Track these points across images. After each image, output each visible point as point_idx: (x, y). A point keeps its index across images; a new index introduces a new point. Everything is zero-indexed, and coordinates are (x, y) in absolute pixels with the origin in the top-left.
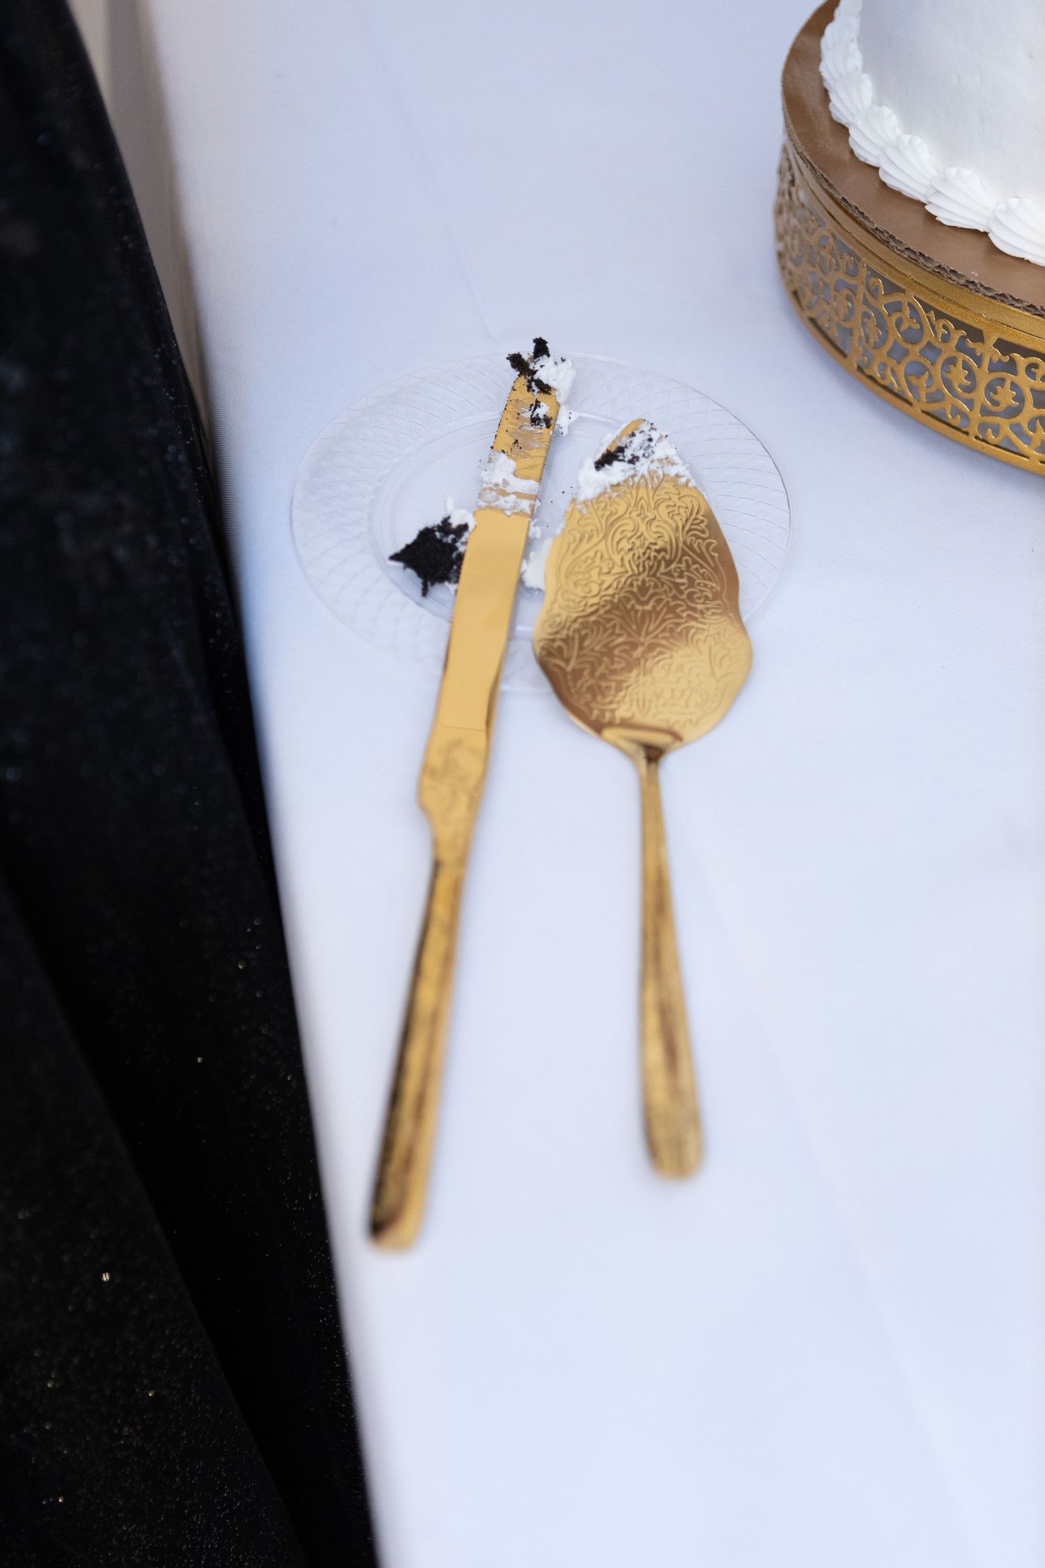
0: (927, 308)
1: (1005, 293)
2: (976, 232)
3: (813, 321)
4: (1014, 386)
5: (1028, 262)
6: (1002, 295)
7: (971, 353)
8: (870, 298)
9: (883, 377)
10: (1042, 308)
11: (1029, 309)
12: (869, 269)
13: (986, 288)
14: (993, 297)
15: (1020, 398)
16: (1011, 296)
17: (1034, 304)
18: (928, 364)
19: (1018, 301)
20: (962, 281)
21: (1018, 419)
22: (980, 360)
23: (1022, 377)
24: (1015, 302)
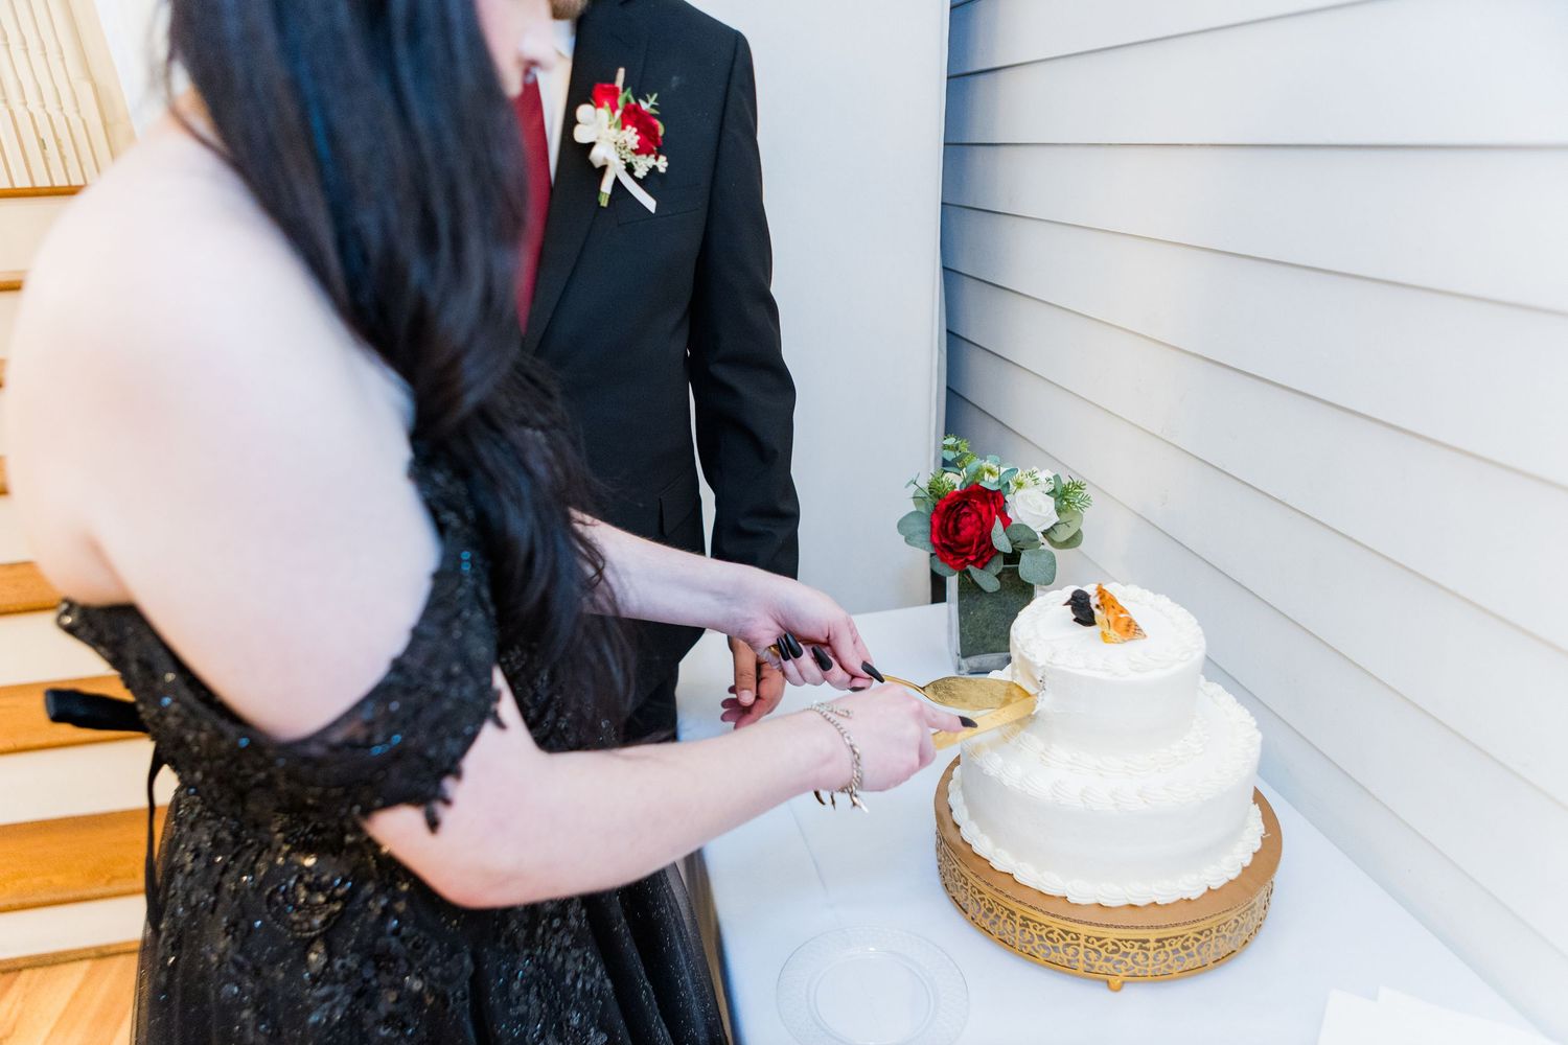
2: (1008, 873)
6: (1020, 901)
11: (1030, 907)
13: (1014, 898)
14: (1017, 902)
16: (1023, 902)
20: (1005, 895)
22: (1015, 922)
23: (1032, 930)
24: (1025, 904)
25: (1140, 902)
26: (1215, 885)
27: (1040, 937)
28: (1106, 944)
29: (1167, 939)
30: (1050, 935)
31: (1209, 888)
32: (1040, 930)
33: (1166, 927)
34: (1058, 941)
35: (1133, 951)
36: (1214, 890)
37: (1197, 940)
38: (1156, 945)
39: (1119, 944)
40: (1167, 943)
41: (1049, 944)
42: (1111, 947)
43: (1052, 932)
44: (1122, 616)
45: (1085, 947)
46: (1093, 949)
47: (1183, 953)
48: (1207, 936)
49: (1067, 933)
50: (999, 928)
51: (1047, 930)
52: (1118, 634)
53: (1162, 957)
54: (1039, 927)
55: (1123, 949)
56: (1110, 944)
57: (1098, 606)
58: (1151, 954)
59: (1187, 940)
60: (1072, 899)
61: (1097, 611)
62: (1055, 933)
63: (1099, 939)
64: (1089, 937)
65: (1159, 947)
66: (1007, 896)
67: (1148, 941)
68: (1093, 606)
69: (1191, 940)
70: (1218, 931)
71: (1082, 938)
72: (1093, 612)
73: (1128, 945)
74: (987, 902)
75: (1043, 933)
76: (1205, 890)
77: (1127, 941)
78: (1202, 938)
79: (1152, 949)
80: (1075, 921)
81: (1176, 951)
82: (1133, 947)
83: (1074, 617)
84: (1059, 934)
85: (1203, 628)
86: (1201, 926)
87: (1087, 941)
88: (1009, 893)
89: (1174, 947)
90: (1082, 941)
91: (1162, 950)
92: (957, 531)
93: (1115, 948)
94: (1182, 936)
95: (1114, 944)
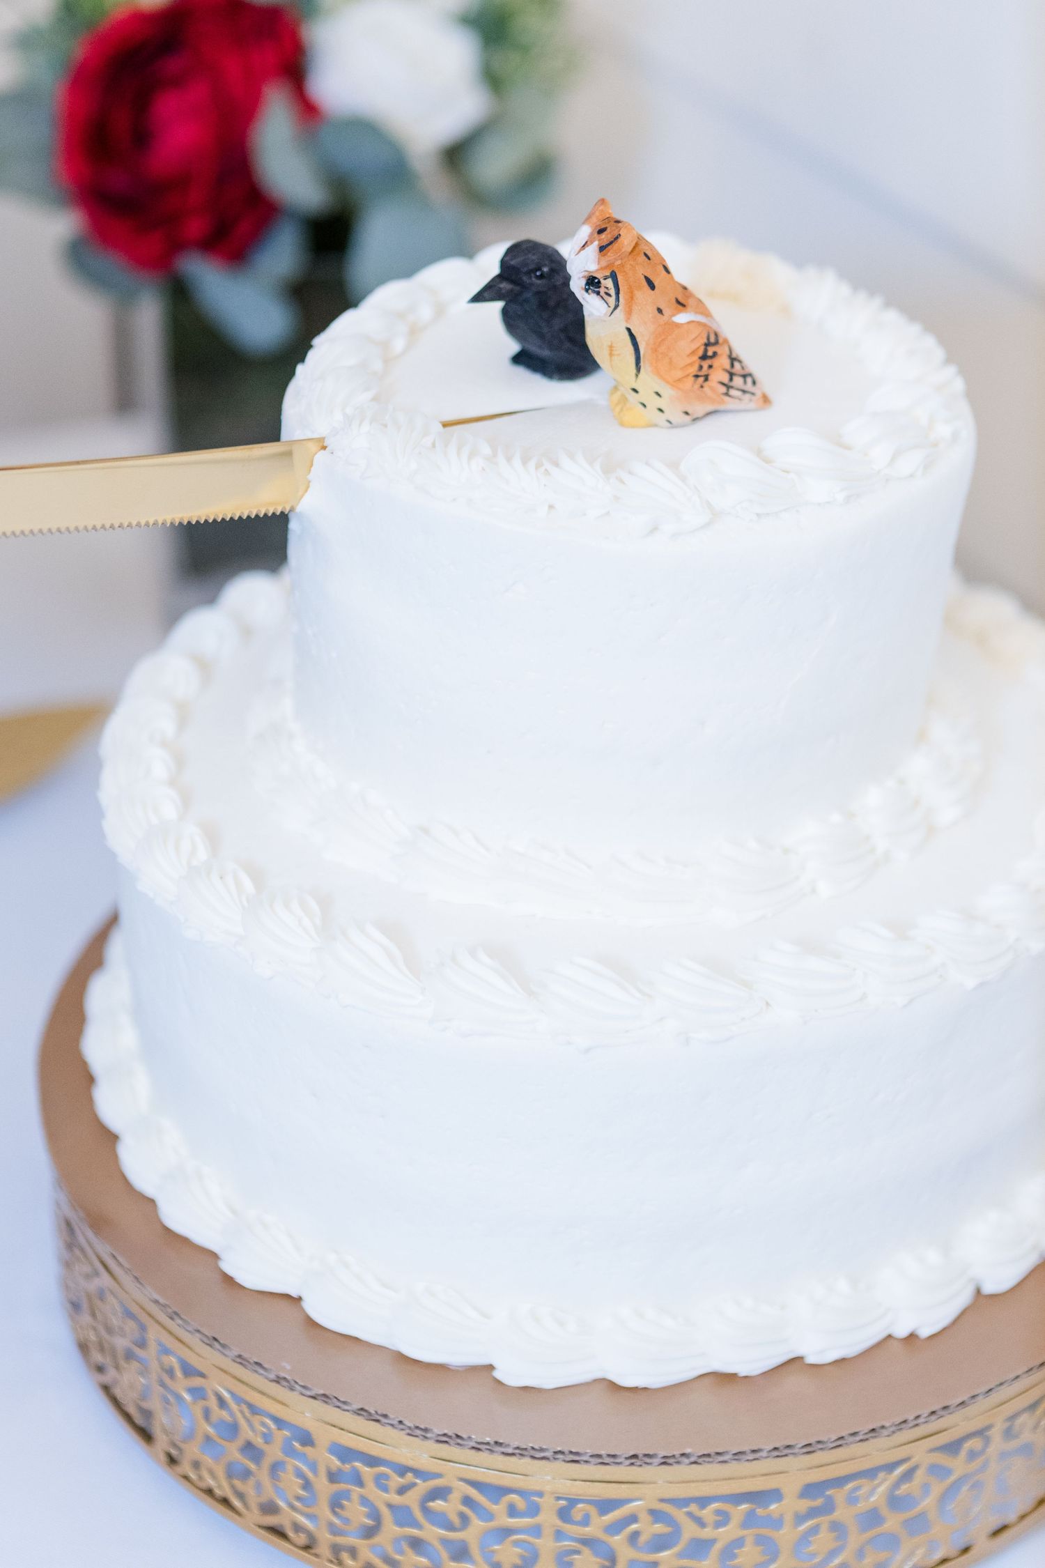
0: (239, 1400)
1: (327, 1393)
2: (287, 1297)
3: (106, 1389)
4: (364, 1501)
5: (356, 1339)
6: (324, 1395)
7: (303, 1457)
8: (167, 1381)
9: (200, 1478)
10: (376, 1412)
11: (359, 1412)
12: (160, 1344)
13: (304, 1387)
14: (314, 1397)
15: (376, 1517)
16: (336, 1398)
17: (367, 1408)
18: (252, 1466)
19: (344, 1403)
20: (272, 1376)
21: (377, 1540)
22: (314, 1467)
23: (371, 1491)
24: (341, 1404)
25: (749, 1363)
26: (999, 1279)
27: (402, 1515)
28: (633, 1518)
29: (839, 1482)
30: (438, 1504)
31: (978, 1292)
32: (402, 1491)
33: (840, 1442)
34: (464, 1519)
35: (726, 1533)
36: (993, 1297)
37: (936, 1470)
38: (804, 1505)
39: (679, 1514)
40: (839, 1495)
41: (431, 1532)
42: (650, 1529)
43: (440, 1493)
44: (682, 318)
45: (559, 1535)
46: (587, 1542)
47: (892, 1523)
48: (972, 1455)
49: (498, 1492)
50: (259, 1486)
51: (423, 1486)
52: (667, 391)
53: (824, 1540)
54: (397, 1481)
55: (690, 1530)
56: (644, 1517)
57: (592, 283)
58: (786, 1535)
59: (908, 1476)
60: (511, 1373)
61: (593, 307)
62: (455, 1497)
63: (606, 1506)
64: (573, 1502)
65: (812, 1513)
66: (278, 1380)
67: (776, 1495)
68: (577, 286)
69: (920, 1476)
70: (1008, 1434)
71: (549, 1507)
72: (577, 310)
73: (707, 1513)
74: (213, 1403)
75: (412, 1499)
76: (964, 1298)
77: (703, 1502)
78: (958, 1465)
79: (788, 1518)
80: (520, 1452)
81: (873, 1518)
82: (723, 1519)
83: (514, 347)
84: (467, 1501)
85: (963, 372)
86: (960, 1424)
87: (564, 1514)
88: (286, 1369)
89: (862, 1506)
90: (548, 1518)
91: (824, 1520)
92: (142, 137)
93: (659, 1528)
94: (890, 1467)
95: (656, 1515)
